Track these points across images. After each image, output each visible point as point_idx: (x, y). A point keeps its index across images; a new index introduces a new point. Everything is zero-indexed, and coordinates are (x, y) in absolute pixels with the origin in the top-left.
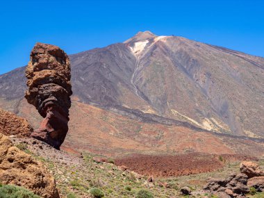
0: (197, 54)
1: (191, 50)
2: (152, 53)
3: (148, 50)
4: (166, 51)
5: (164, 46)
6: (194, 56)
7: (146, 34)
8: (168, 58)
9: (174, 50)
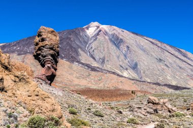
1: (119, 33)
2: (98, 34)
4: (106, 33)
5: (105, 31)
6: (121, 37)
8: (107, 37)
9: (110, 33)
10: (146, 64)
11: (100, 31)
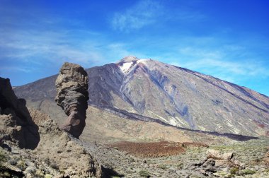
1: (162, 69)
2: (135, 71)
3: (133, 69)
4: (145, 70)
5: (144, 67)
6: (165, 74)
7: (131, 57)
8: (146, 75)
9: (151, 69)
10: (199, 107)
11: (138, 67)
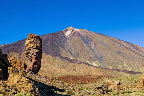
0: (91, 36)
1: (88, 34)
3: (72, 34)
4: (79, 34)
7: (71, 28)
8: (79, 37)
9: (82, 34)
